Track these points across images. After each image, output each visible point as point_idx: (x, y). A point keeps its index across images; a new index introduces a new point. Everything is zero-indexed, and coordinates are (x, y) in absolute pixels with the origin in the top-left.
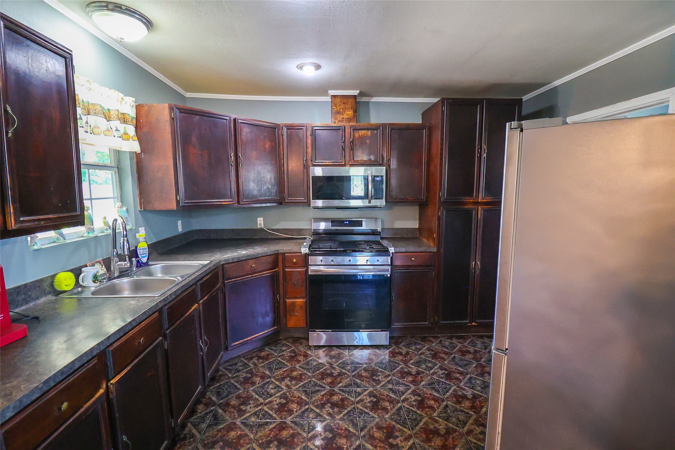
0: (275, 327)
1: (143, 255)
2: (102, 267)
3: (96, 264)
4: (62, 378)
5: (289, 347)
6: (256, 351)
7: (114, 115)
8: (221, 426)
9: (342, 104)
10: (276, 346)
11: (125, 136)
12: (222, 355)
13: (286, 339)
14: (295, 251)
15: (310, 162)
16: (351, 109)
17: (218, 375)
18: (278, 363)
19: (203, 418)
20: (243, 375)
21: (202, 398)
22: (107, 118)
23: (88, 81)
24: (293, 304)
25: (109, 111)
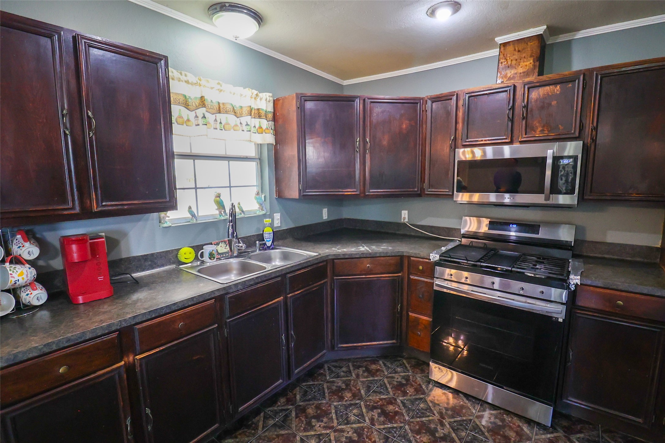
0: (394, 341)
1: (267, 240)
2: (226, 247)
3: (221, 243)
4: (67, 345)
5: (406, 369)
6: (369, 361)
7: (246, 111)
8: (283, 432)
9: (516, 53)
10: (392, 364)
11: (260, 131)
12: (324, 354)
13: (408, 359)
14: (422, 256)
15: (459, 141)
16: (531, 56)
17: (318, 373)
18: (381, 386)
19: (276, 413)
20: (340, 383)
21: (290, 391)
22: (238, 115)
23: (219, 84)
24: (417, 320)
25: (241, 108)
